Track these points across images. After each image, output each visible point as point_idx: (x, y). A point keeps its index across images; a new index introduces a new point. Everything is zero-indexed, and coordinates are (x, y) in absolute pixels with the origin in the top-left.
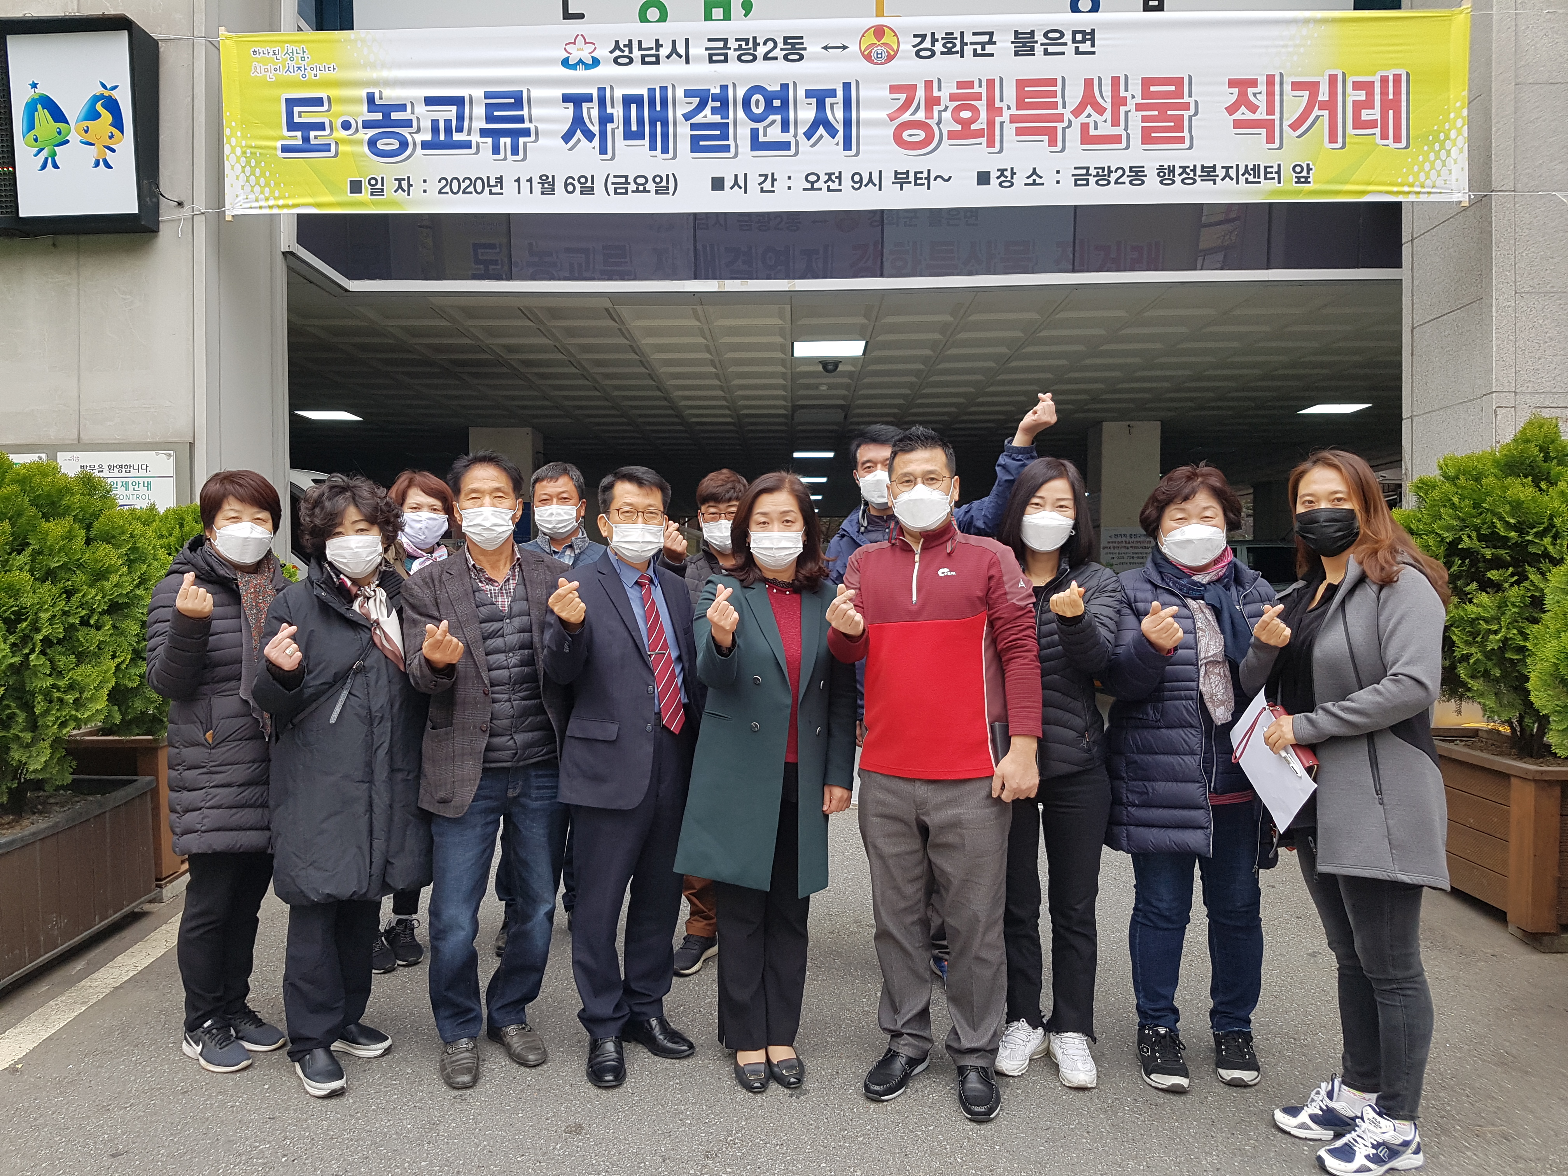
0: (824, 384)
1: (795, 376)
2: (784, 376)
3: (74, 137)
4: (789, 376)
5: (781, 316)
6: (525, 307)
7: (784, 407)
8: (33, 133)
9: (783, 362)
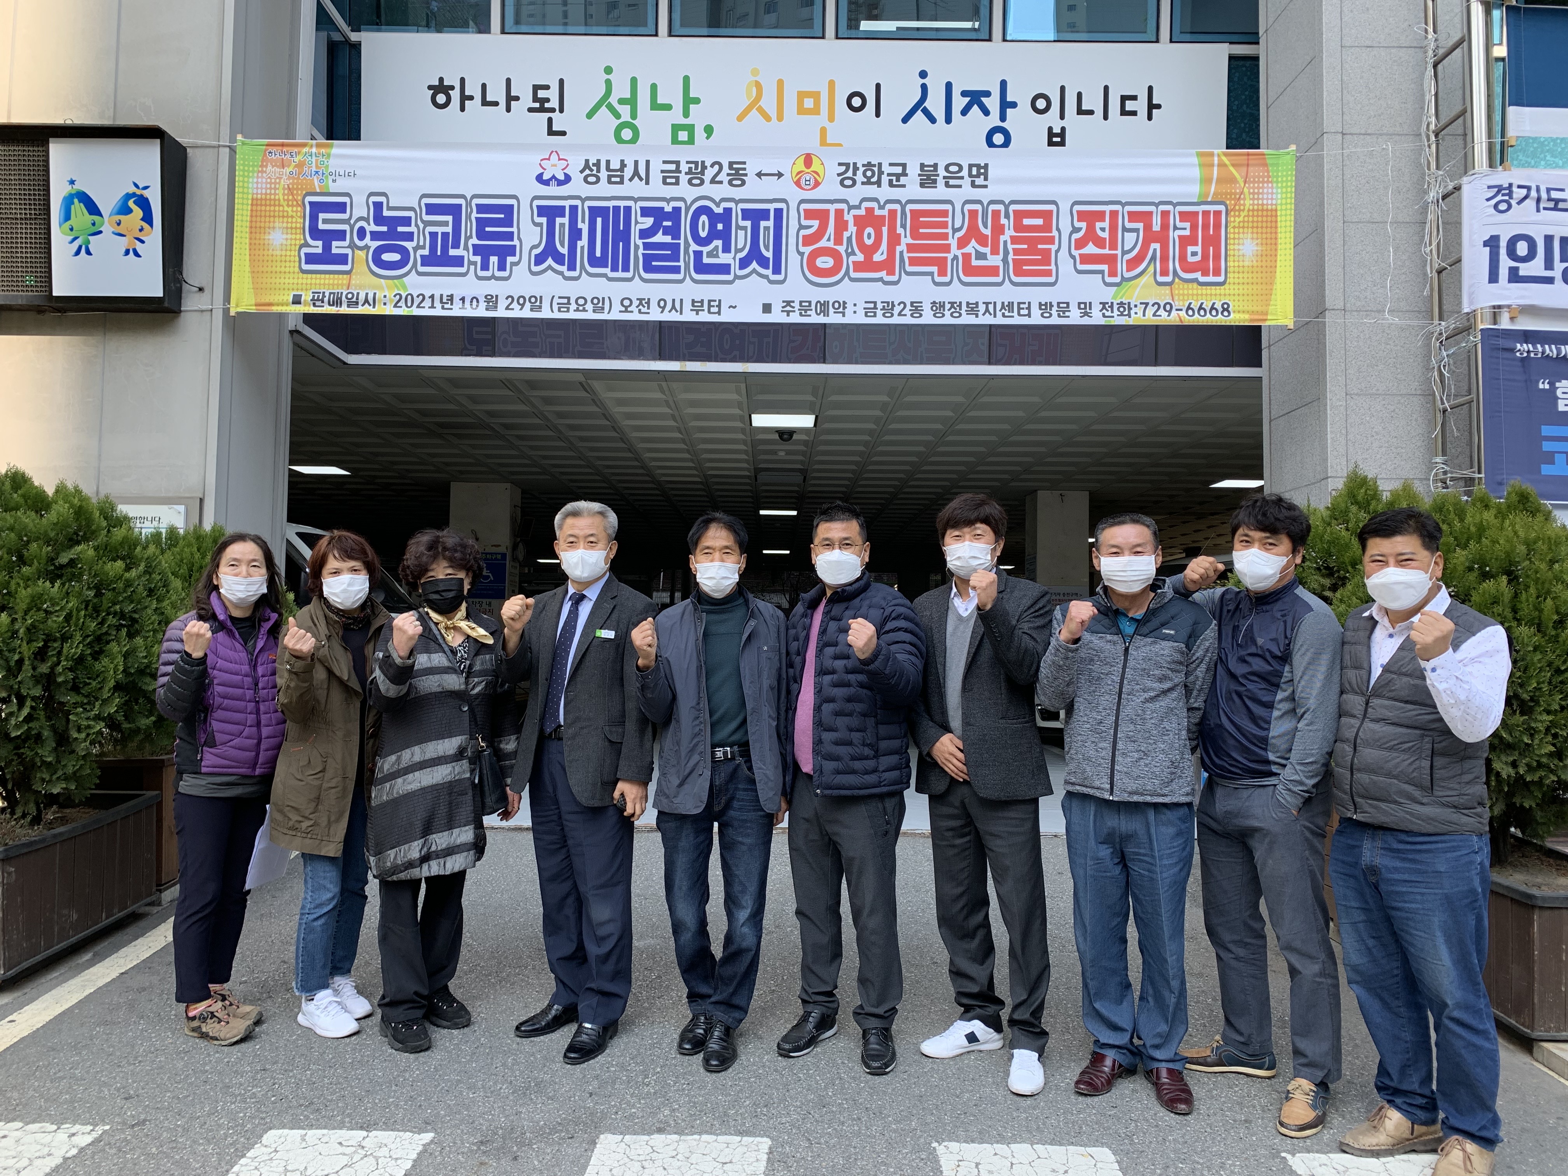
0: (782, 450)
1: (755, 443)
2: (745, 442)
3: (107, 228)
4: (749, 442)
5: (738, 392)
6: (508, 380)
7: (748, 470)
8: (69, 223)
9: (743, 431)
